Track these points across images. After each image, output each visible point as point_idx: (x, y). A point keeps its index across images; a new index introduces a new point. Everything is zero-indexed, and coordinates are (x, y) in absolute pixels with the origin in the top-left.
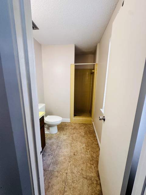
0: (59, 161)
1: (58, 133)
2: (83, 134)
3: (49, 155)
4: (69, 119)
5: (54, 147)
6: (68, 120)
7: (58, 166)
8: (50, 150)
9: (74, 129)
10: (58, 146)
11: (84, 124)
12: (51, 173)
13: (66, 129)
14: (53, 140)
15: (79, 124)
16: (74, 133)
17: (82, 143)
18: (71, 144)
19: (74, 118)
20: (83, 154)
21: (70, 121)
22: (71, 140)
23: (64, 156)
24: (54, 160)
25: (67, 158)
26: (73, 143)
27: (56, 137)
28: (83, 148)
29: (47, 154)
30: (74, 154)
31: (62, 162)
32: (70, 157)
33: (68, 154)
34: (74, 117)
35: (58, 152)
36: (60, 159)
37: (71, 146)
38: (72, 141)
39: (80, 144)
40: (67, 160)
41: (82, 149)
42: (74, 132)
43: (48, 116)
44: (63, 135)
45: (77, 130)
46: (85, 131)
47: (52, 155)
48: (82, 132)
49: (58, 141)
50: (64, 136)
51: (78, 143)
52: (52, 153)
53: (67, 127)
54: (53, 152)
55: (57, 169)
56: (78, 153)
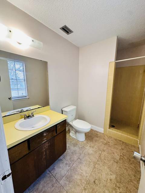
0: (73, 178)
1: (85, 142)
2: (118, 157)
3: (66, 164)
4: (103, 129)
5: (74, 157)
6: (101, 130)
7: (70, 186)
8: (70, 158)
9: (106, 144)
10: (79, 158)
11: (123, 142)
12: (60, 189)
13: (96, 141)
14: (76, 148)
15: (116, 140)
16: (104, 151)
17: (111, 171)
18: (95, 164)
19: (109, 130)
20: (108, 190)
21: (103, 132)
22: (98, 158)
23: (81, 175)
24: (69, 174)
25: (83, 181)
26: (99, 164)
27: (81, 146)
28: (111, 180)
29: (65, 162)
30: (94, 182)
31: (77, 182)
32: (88, 183)
33: (87, 176)
34: (109, 128)
35: (77, 166)
36: (76, 177)
37: (95, 167)
38: (98, 161)
39: (108, 170)
40: (83, 184)
41: (109, 181)
42: (105, 149)
43: (77, 120)
44: (90, 146)
45: (110, 148)
46: (122, 155)
47: (69, 166)
48: (116, 154)
49: (81, 152)
50: (90, 149)
51: (106, 168)
52: (70, 164)
53: (98, 139)
54: (72, 163)
55: (68, 188)
56: (101, 184)
